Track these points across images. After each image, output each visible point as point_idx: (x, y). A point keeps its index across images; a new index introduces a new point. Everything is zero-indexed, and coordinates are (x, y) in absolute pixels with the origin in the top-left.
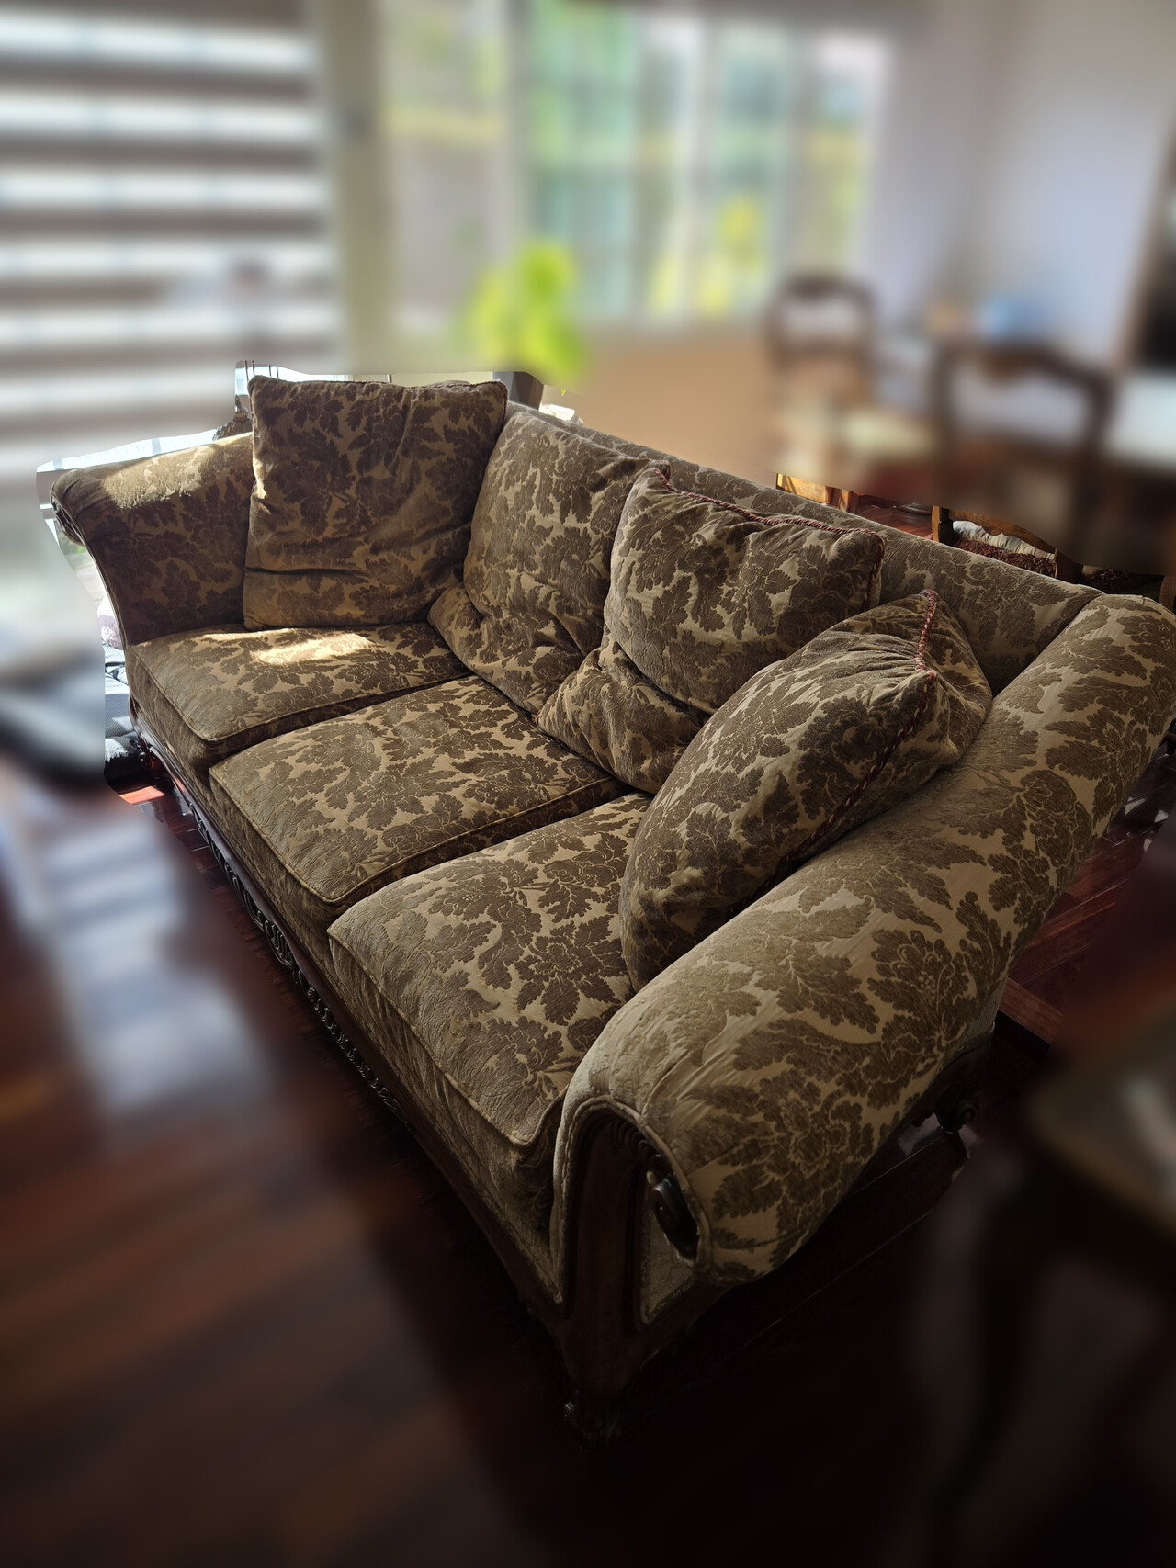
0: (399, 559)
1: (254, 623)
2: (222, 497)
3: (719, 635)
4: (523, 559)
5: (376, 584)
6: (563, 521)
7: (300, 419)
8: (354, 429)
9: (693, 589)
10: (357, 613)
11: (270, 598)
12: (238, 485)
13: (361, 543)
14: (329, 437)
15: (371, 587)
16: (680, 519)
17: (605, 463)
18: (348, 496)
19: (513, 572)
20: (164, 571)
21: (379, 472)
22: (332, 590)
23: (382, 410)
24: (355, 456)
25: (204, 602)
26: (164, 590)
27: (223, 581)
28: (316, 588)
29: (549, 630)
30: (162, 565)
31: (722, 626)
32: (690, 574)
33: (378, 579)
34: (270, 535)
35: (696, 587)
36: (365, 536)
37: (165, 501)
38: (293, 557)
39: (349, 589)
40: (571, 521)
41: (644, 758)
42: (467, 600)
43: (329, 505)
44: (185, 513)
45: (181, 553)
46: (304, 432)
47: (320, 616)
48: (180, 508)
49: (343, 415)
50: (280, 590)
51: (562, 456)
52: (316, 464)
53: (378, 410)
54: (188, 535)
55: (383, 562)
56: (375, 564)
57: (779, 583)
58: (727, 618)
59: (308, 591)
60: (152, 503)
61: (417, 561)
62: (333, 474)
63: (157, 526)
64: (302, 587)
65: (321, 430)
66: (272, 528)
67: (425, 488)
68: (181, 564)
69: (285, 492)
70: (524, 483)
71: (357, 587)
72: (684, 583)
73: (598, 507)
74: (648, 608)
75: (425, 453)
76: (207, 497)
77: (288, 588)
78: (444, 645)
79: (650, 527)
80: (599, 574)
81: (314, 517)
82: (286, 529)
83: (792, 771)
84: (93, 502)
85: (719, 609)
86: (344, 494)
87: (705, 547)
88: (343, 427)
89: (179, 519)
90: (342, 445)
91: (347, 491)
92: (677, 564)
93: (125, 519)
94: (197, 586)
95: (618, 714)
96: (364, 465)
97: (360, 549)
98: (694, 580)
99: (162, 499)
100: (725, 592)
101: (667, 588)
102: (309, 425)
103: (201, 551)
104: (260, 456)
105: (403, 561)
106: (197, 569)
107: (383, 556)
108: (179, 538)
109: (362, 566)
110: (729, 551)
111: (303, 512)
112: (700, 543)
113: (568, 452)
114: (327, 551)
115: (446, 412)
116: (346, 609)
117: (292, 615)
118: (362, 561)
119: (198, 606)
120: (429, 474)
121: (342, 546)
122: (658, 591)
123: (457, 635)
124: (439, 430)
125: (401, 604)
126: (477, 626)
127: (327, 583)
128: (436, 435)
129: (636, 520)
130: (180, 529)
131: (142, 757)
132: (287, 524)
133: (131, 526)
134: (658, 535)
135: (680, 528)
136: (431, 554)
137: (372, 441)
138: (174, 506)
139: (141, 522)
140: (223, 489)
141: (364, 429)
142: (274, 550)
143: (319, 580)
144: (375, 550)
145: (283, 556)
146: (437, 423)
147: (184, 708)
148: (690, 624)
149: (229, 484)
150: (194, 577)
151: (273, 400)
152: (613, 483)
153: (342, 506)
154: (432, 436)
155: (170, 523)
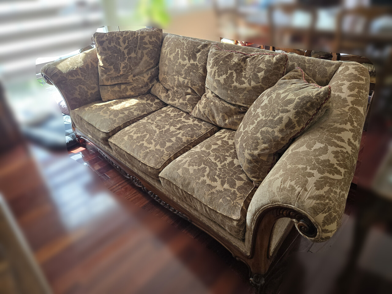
0: (141, 78)
1: (105, 100)
2: (90, 67)
3: (244, 86)
4: (179, 73)
5: (136, 85)
6: (189, 62)
7: (110, 43)
8: (124, 44)
9: (235, 75)
10: (132, 93)
11: (108, 92)
12: (93, 63)
13: (130, 75)
14: (118, 47)
15: (134, 86)
16: (227, 57)
17: (199, 45)
18: (125, 62)
19: (176, 77)
20: (78, 89)
21: (133, 55)
22: (125, 88)
23: (131, 38)
24: (126, 51)
25: (90, 96)
26: (79, 94)
27: (94, 90)
28: (120, 88)
29: (189, 91)
30: (77, 87)
31: (245, 83)
32: (233, 71)
33: (136, 84)
34: (105, 75)
35: (235, 74)
36: (131, 73)
37: (75, 70)
38: (113, 81)
39: (129, 87)
40: (192, 62)
41: (226, 120)
42: (163, 86)
43: (120, 65)
44: (81, 72)
45: (82, 83)
46: (111, 47)
47: (123, 95)
48: (79, 71)
49: (121, 40)
50: (111, 90)
51: (186, 45)
52: (116, 55)
53: (130, 38)
54: (83, 78)
55: (137, 79)
56: (135, 80)
57: (260, 70)
58: (246, 81)
59: (118, 89)
60: (72, 71)
61: (146, 78)
62: (121, 57)
63: (74, 77)
64: (116, 88)
65: (116, 45)
66: (106, 73)
67: (145, 58)
68: (83, 87)
69: (108, 63)
70: (175, 53)
71: (131, 87)
72: (232, 74)
73: (199, 57)
74: (222, 81)
75: (145, 48)
76: (86, 67)
77: (113, 89)
78: (158, 99)
79: (218, 60)
80: (202, 74)
81: (117, 69)
82: (110, 73)
83: (293, 116)
84: (55, 72)
85: (243, 79)
86: (124, 62)
87: (236, 63)
88: (122, 44)
89: (80, 74)
90: (122, 49)
91: (125, 61)
92: (228, 69)
93: (65, 76)
94: (87, 92)
95: (217, 110)
96: (129, 53)
97: (130, 76)
98: (234, 72)
99: (74, 69)
100: (244, 74)
101: (227, 75)
102: (113, 44)
103: (87, 82)
104: (100, 54)
105: (142, 78)
106: (87, 87)
107: (137, 77)
108: (81, 79)
109: (131, 81)
110: (242, 64)
111: (114, 68)
112: (234, 63)
113: (187, 43)
114: (122, 78)
115: (148, 37)
116: (129, 93)
117: (115, 96)
118: (131, 80)
119: (88, 97)
120: (146, 54)
121: (125, 76)
122: (224, 76)
123: (162, 96)
124: (148, 42)
125: (143, 90)
126: (167, 92)
127: (123, 87)
128: (147, 43)
129: (214, 59)
130: (80, 77)
131: (77, 140)
132: (110, 72)
133: (67, 78)
134: (221, 62)
135: (227, 60)
136: (149, 75)
137: (130, 47)
138: (78, 71)
139: (70, 76)
140: (90, 65)
141: (127, 44)
142: (107, 80)
143: (121, 86)
144: (134, 76)
145: (110, 81)
146: (147, 40)
147: (96, 125)
148: (235, 84)
149: (91, 63)
150: (86, 90)
151: (101, 39)
152: (202, 50)
153: (124, 65)
154: (146, 44)
155: (78, 76)
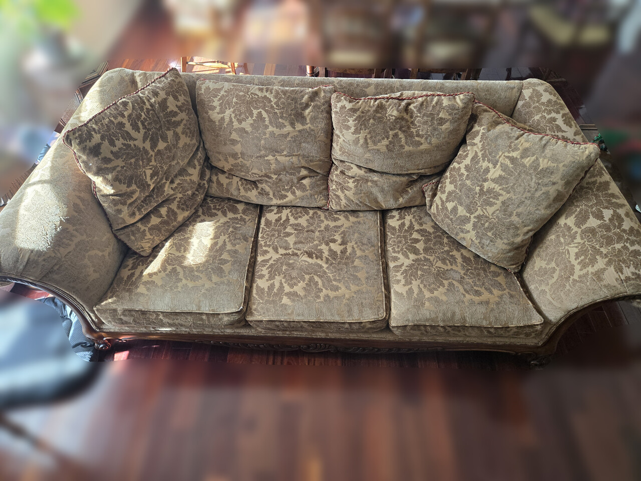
0: (186, 178)
1: (148, 251)
2: (82, 207)
3: (422, 147)
4: (275, 151)
5: (181, 195)
6: (294, 128)
8: (139, 132)
9: (401, 135)
10: (186, 214)
11: (146, 236)
13: (165, 183)
14: (131, 143)
15: (180, 198)
16: (376, 111)
17: (303, 97)
20: (89, 263)
21: (161, 145)
22: (168, 212)
23: (143, 114)
24: (147, 145)
27: (110, 245)
28: (161, 216)
29: (304, 172)
30: (86, 261)
31: (422, 144)
32: (397, 131)
33: (180, 193)
34: (126, 208)
36: (165, 178)
37: (62, 230)
38: (142, 210)
39: (174, 206)
40: (299, 127)
43: (145, 175)
44: (75, 228)
45: (88, 248)
47: (173, 227)
48: (71, 228)
49: (128, 127)
50: (147, 229)
51: (274, 100)
52: (133, 160)
53: (141, 115)
54: (85, 237)
55: (179, 184)
56: (176, 187)
57: (442, 121)
58: (423, 140)
59: (159, 220)
60: (56, 236)
61: (194, 174)
62: (142, 160)
63: (70, 245)
64: (155, 220)
65: (126, 142)
66: (124, 204)
67: (184, 140)
68: (93, 253)
69: (124, 183)
70: (254, 118)
71: (176, 203)
72: (396, 135)
73: (310, 116)
74: (384, 149)
75: (177, 124)
76: (77, 212)
77: (149, 226)
81: (143, 185)
82: (132, 200)
84: (26, 260)
85: (417, 139)
86: (150, 166)
87: (397, 118)
88: (133, 133)
89: (75, 233)
90: (139, 143)
91: (151, 164)
92: (389, 129)
93: (53, 255)
94: (104, 257)
96: (154, 145)
97: (167, 186)
98: (400, 132)
99: (58, 230)
100: (414, 132)
101: (389, 140)
102: (119, 143)
103: (94, 239)
104: (99, 172)
105: (188, 178)
106: (99, 249)
107: (177, 181)
108: (83, 241)
109: (172, 192)
110: (405, 116)
111: (138, 187)
112: (394, 118)
113: (276, 97)
114: (155, 197)
116: (182, 216)
117: (162, 235)
118: (170, 190)
120: (183, 133)
121: (159, 188)
122: (385, 142)
125: (200, 197)
127: (163, 211)
128: (176, 112)
130: (79, 238)
132: (132, 198)
133: (59, 255)
135: (379, 115)
136: (198, 167)
137: (151, 133)
138: (67, 229)
139: (62, 249)
140: (78, 201)
141: (143, 129)
142: (133, 214)
143: (159, 211)
144: (172, 182)
145: (137, 213)
148: (407, 148)
149: (79, 197)
150: (100, 254)
151: (90, 141)
152: (312, 104)
153: (151, 171)
154: (175, 114)
155: (73, 238)
